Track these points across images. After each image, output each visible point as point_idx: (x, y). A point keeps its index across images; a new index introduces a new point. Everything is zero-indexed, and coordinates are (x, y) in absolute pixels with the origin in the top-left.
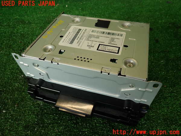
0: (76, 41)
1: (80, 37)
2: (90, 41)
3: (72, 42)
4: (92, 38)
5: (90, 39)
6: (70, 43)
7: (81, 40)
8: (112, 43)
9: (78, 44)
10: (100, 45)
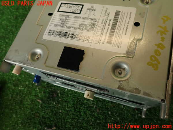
0: (112, 17)
1: (107, 26)
2: (91, 19)
3: (118, 13)
4: (90, 24)
5: (92, 22)
6: (120, 11)
7: (105, 18)
8: (64, 18)
9: (108, 12)
10: (80, 14)
